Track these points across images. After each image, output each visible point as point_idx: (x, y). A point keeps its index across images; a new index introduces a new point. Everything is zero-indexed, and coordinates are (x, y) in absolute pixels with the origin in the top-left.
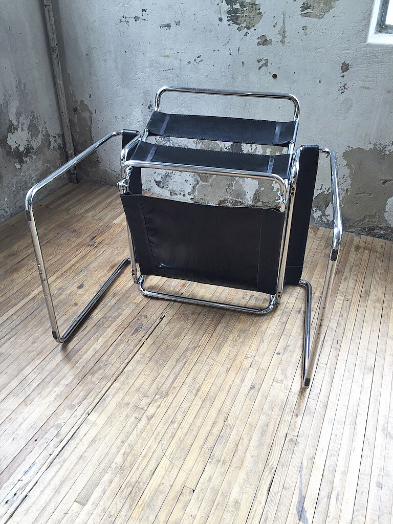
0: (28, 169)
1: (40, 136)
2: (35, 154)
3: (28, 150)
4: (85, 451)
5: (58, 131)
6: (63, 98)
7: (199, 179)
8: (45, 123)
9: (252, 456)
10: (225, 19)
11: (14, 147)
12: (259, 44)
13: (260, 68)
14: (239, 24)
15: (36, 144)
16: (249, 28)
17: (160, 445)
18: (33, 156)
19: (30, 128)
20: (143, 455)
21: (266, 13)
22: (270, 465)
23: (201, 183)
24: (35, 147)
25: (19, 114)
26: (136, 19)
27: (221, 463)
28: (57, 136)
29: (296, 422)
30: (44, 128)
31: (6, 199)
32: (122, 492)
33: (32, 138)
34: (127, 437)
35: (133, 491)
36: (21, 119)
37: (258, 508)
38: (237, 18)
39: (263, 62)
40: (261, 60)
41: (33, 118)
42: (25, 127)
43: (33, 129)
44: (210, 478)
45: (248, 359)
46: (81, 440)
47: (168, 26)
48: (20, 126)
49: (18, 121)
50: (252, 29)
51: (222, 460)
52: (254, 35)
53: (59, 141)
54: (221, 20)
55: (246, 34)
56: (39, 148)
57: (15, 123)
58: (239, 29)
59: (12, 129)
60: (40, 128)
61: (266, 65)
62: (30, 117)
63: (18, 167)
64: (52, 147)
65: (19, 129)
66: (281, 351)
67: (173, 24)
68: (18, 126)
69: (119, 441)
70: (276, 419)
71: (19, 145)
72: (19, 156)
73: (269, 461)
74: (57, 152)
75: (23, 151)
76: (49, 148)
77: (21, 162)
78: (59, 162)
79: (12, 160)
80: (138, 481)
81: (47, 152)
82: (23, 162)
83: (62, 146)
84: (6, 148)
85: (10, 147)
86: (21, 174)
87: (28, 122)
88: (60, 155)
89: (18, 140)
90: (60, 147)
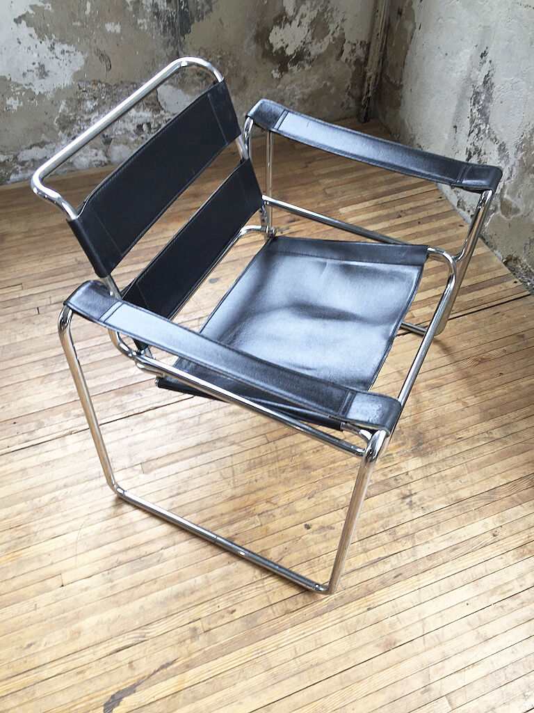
0: (292, 82)
1: (328, 39)
2: (310, 63)
3: (299, 57)
4: (32, 467)
5: (364, 37)
7: (499, 206)
8: (343, 21)
9: (142, 607)
11: (277, 46)
15: (316, 49)
17: (87, 517)
18: (306, 65)
19: (313, 23)
20: (65, 513)
22: (145, 631)
23: (499, 212)
24: (312, 53)
27: (110, 584)
28: (358, 45)
29: (223, 617)
30: (339, 28)
32: (16, 531)
33: (313, 38)
34: (73, 485)
35: (23, 539)
36: (303, 9)
37: (88, 656)
41: (325, 10)
42: (306, 21)
43: (319, 27)
44: (86, 589)
45: (269, 505)
46: (40, 453)
48: (298, 18)
49: (296, 11)
51: (114, 583)
53: (360, 52)
56: (320, 56)
57: (290, 12)
59: (282, 19)
60: (332, 27)
62: (319, 7)
63: (276, 75)
64: (343, 58)
65: (295, 23)
66: (315, 527)
68: (294, 17)
69: (62, 483)
70: (211, 594)
71: (287, 46)
72: (282, 61)
73: (148, 627)
74: (350, 66)
75: (291, 56)
76: (337, 60)
77: (283, 69)
78: (349, 83)
79: (269, 65)
80: (35, 533)
81: (332, 65)
82: (287, 70)
83: (362, 60)
84: (263, 46)
85: (271, 46)
86: (279, 87)
87: (314, 14)
88: (354, 73)
89: (288, 38)
90: (357, 62)
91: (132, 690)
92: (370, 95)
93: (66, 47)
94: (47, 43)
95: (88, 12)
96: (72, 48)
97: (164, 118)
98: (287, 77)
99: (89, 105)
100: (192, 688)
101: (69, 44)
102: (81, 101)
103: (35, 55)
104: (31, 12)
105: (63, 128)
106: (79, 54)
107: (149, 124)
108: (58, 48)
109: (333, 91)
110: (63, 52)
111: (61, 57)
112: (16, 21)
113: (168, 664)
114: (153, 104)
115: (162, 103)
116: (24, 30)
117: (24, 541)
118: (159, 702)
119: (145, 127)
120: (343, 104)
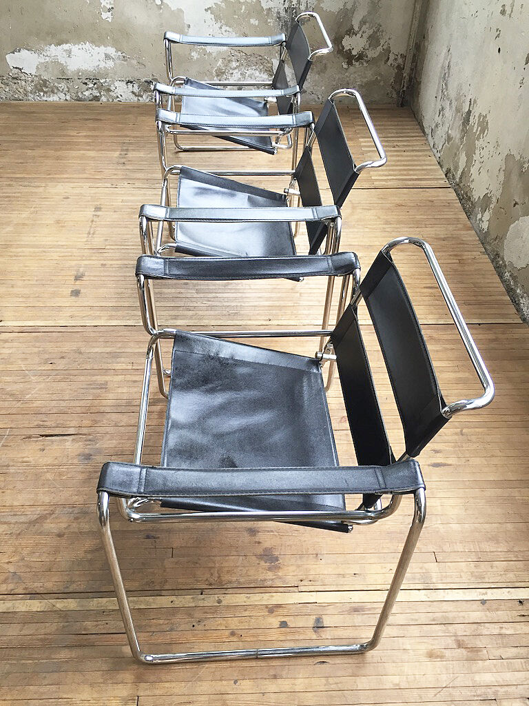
0: (355, 72)
1: (379, 49)
2: (367, 62)
3: (360, 57)
5: (403, 51)
6: (416, 23)
8: (389, 39)
11: (347, 48)
15: (371, 54)
18: (364, 63)
19: (370, 37)
24: (369, 56)
25: (363, 22)
28: (399, 56)
30: (386, 43)
31: (323, 88)
33: (370, 47)
36: (364, 28)
41: (378, 31)
42: (366, 36)
43: (374, 40)
48: (361, 33)
49: (360, 28)
53: (400, 61)
56: (373, 58)
57: (356, 28)
59: (351, 32)
60: (382, 42)
62: (374, 28)
63: (345, 66)
64: (389, 63)
65: (359, 36)
68: (358, 32)
71: (353, 49)
72: (350, 58)
74: (394, 69)
75: (355, 55)
76: (385, 63)
77: (350, 63)
78: (392, 80)
79: (342, 59)
81: (382, 66)
82: (352, 64)
83: (402, 66)
84: (338, 46)
85: (343, 47)
86: (347, 74)
87: (371, 31)
88: (396, 74)
89: (354, 44)
90: (398, 67)
92: (405, 89)
93: (228, 28)
94: (219, 25)
95: (242, 11)
96: (230, 30)
98: (351, 68)
99: (234, 64)
101: (230, 27)
102: (230, 61)
103: (212, 30)
104: (214, 6)
105: (218, 76)
106: (234, 33)
108: (224, 28)
109: (382, 83)
110: (226, 31)
111: (224, 33)
112: (205, 10)
114: (269, 71)
116: (209, 15)
120: (388, 94)
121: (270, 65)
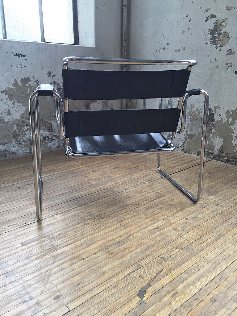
1: (108, 108)
5: (119, 109)
7: (188, 137)
8: (112, 103)
9: (131, 256)
10: (209, 43)
12: (227, 54)
13: (227, 68)
14: (216, 45)
16: (222, 46)
17: (81, 236)
19: (103, 103)
20: (69, 236)
21: (232, 37)
22: (139, 264)
23: (188, 140)
26: (164, 49)
27: (109, 253)
29: (173, 251)
30: (111, 105)
32: (46, 247)
33: (103, 108)
34: (68, 228)
37: (115, 280)
38: (216, 41)
39: (229, 65)
40: (228, 63)
42: (101, 102)
43: (105, 104)
44: (97, 257)
45: (165, 217)
47: (179, 50)
48: (98, 100)
50: (224, 47)
51: (111, 252)
52: (225, 49)
54: (207, 44)
55: (220, 50)
58: (216, 48)
59: (93, 100)
60: (109, 105)
61: (231, 66)
65: (97, 102)
67: (182, 49)
69: (62, 228)
70: (161, 246)
73: (140, 262)
80: (57, 246)
84: (88, 109)
85: (91, 110)
89: (96, 107)
91: (149, 285)
93: (19, 104)
94: (13, 102)
95: (28, 92)
96: (21, 105)
97: (54, 135)
99: (26, 128)
100: (179, 277)
101: (20, 103)
102: (22, 126)
103: (7, 106)
104: (8, 90)
105: (14, 137)
106: (24, 107)
107: (48, 137)
108: (16, 104)
110: (18, 106)
111: (17, 107)
112: (1, 92)
113: (160, 272)
114: (49, 129)
115: (53, 129)
116: (4, 96)
117: (53, 249)
118: (166, 286)
119: (46, 138)
121: (49, 125)
